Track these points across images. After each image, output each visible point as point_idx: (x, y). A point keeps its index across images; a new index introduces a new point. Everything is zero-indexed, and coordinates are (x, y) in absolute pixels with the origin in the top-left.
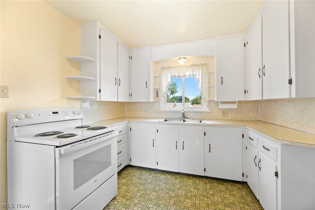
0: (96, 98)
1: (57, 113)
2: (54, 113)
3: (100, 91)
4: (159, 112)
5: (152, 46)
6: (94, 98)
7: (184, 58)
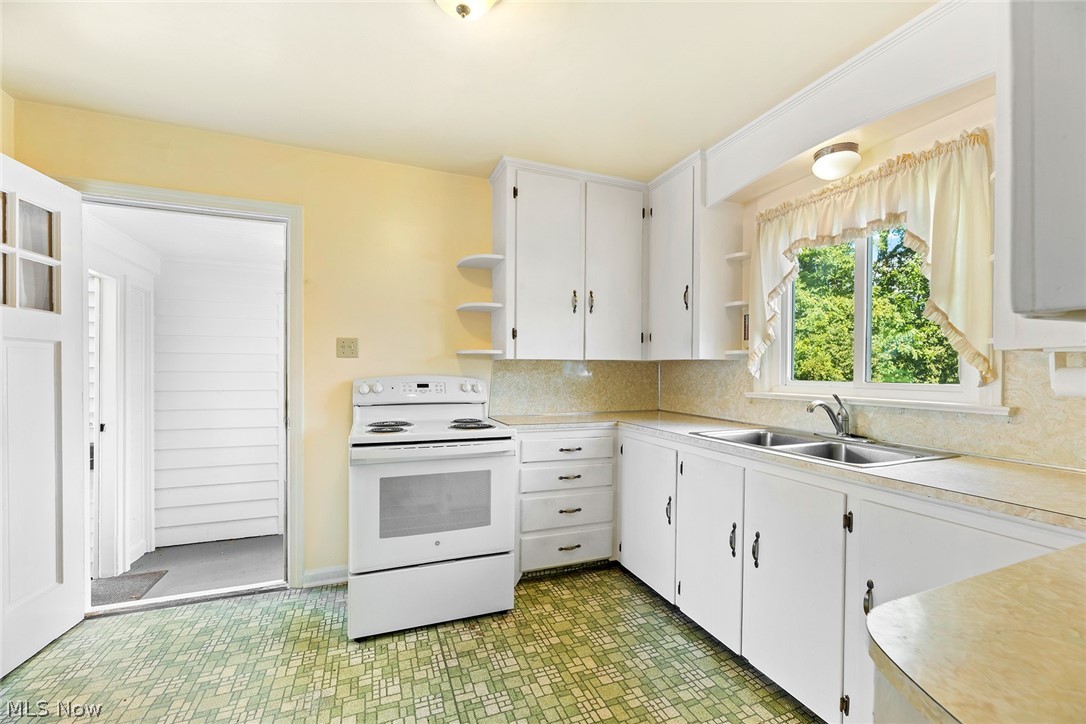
0: (504, 353)
1: (427, 386)
2: (419, 386)
3: (514, 335)
4: (751, 401)
5: (704, 150)
6: (500, 352)
7: (833, 151)
